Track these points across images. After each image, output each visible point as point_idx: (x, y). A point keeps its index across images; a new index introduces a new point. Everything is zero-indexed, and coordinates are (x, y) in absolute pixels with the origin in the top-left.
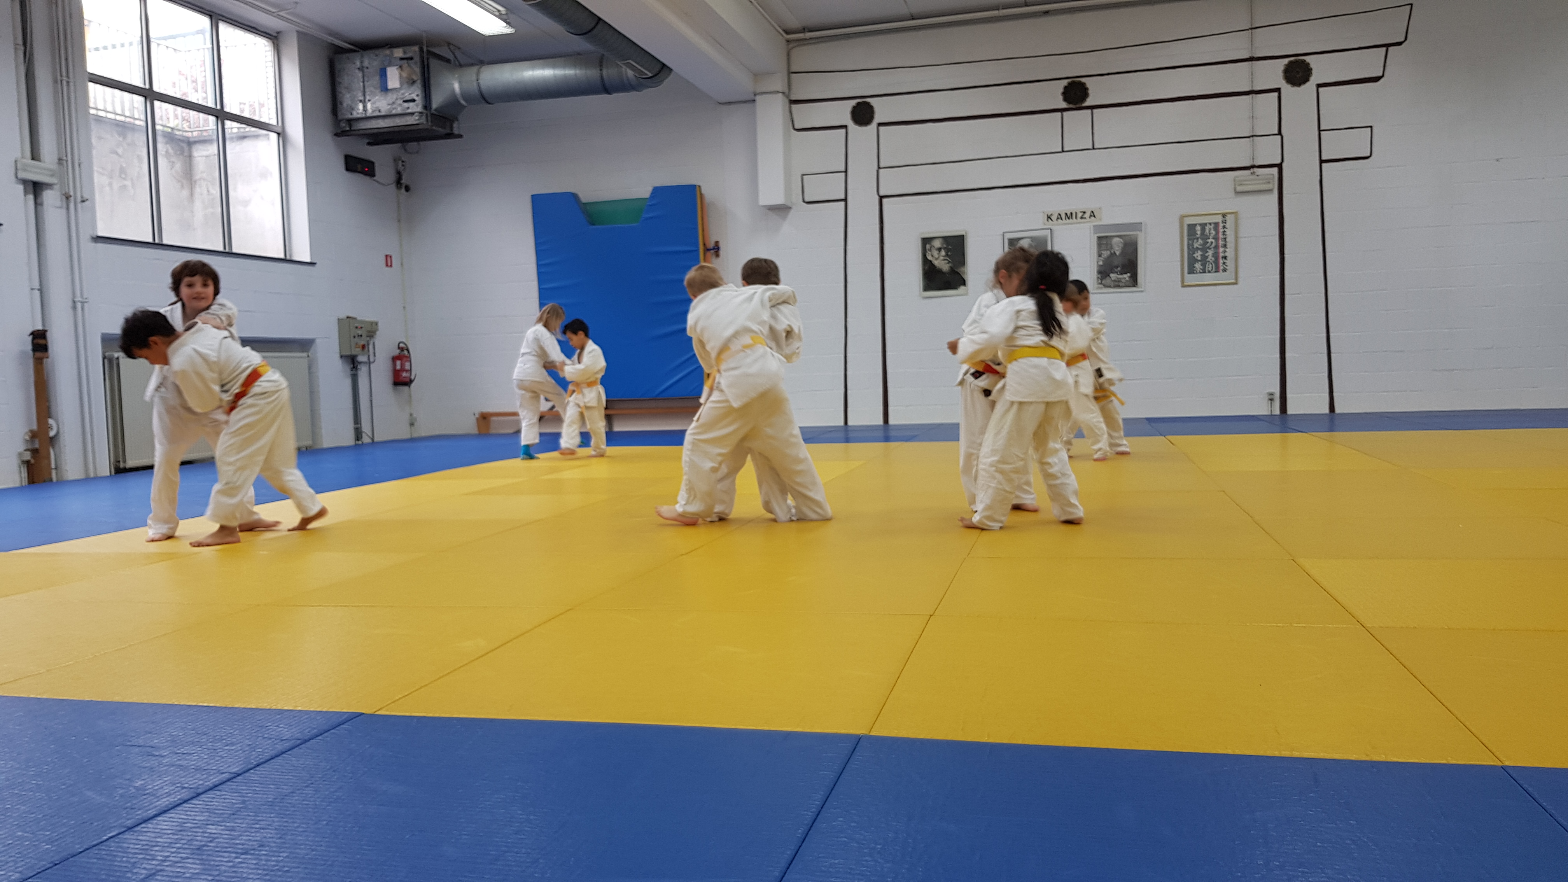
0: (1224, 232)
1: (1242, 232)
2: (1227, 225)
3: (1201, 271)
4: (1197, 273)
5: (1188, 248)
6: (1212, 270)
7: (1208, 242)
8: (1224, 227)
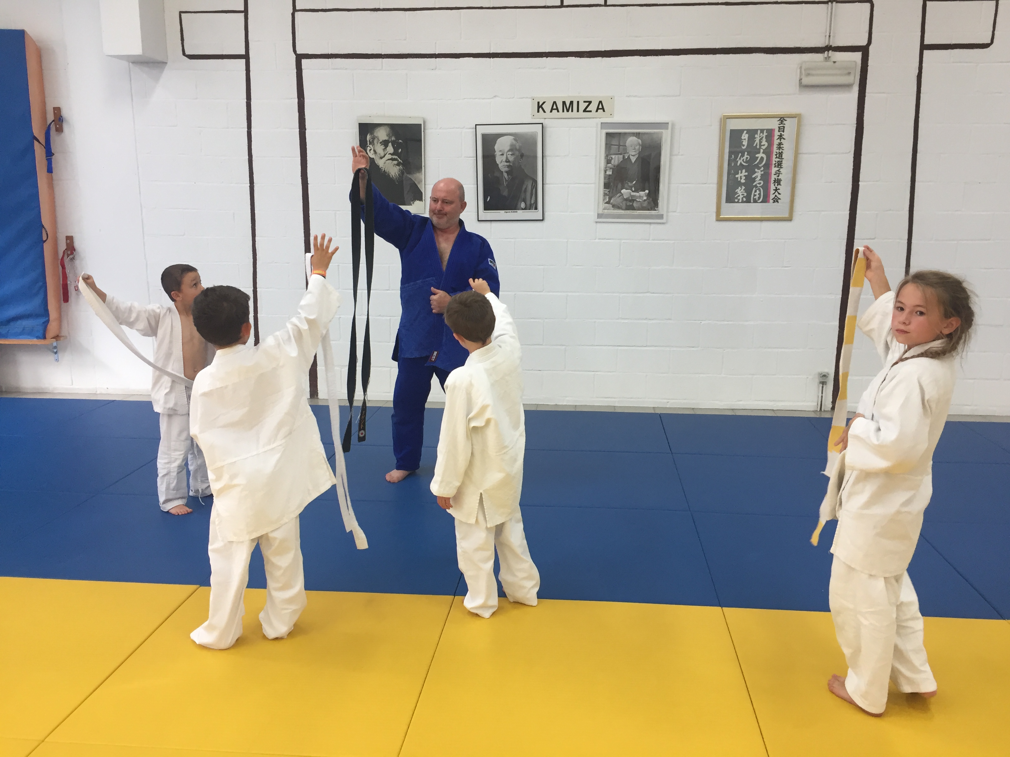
0: (780, 144)
1: (806, 145)
2: (786, 134)
3: (745, 199)
4: (738, 202)
5: (729, 164)
6: (759, 198)
7: (758, 157)
8: (781, 137)
